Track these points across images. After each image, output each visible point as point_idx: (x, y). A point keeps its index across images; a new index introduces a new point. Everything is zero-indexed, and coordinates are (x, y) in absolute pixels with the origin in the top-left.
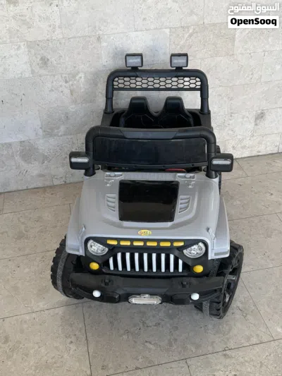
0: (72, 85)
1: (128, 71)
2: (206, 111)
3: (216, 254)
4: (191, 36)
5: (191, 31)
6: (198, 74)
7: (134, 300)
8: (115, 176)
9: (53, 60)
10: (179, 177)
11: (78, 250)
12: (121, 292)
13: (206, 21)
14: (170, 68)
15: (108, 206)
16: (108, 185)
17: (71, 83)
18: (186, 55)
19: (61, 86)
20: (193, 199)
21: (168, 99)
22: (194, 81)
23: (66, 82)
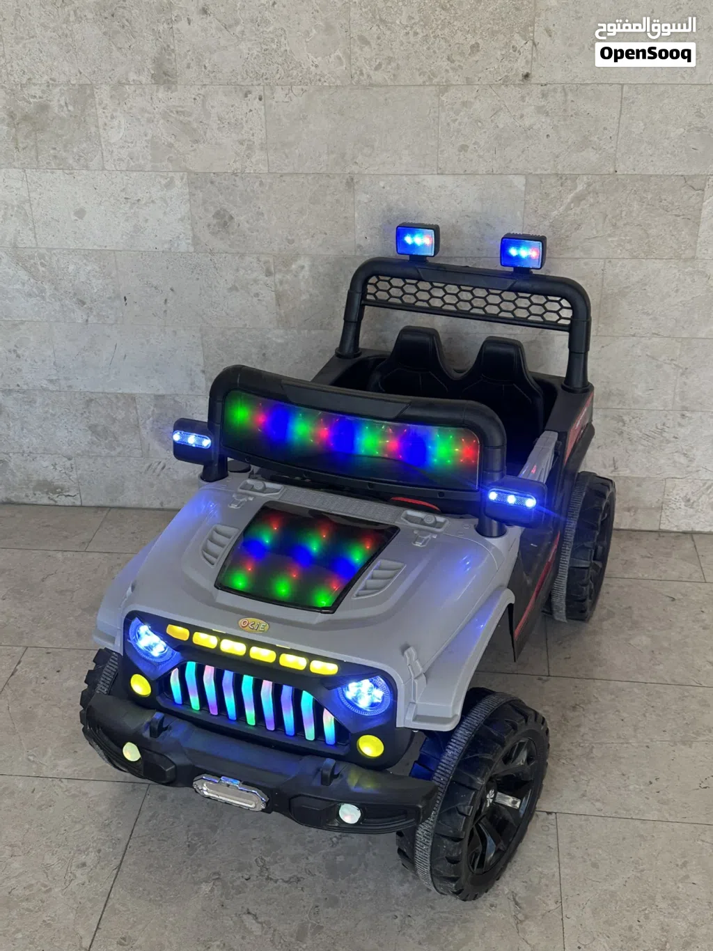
0: (281, 282)
1: (402, 264)
2: (578, 384)
3: (417, 718)
4: (579, 199)
5: (580, 188)
6: (568, 291)
7: (206, 788)
8: (264, 490)
9: (242, 219)
10: (407, 518)
11: (112, 640)
12: (179, 760)
13: (621, 168)
14: (500, 268)
15: (206, 550)
16: (234, 506)
17: (278, 276)
18: (542, 240)
19: (256, 281)
20: (406, 573)
21: (491, 341)
22: (556, 307)
23: (269, 273)
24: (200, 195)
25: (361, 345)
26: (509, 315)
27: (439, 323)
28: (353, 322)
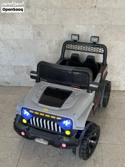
0: (50, 45)
1: (72, 41)
2: (105, 64)
5: (105, 27)
6: (103, 47)
7: (37, 140)
8: (47, 84)
10: (74, 90)
12: (32, 135)
13: (113, 24)
14: (90, 42)
15: (37, 96)
16: (42, 87)
17: (49, 44)
18: (98, 37)
19: (45, 45)
20: (74, 100)
21: (89, 56)
22: (101, 50)
23: (47, 43)
24: (35, 29)
25: (65, 57)
26: (92, 51)
27: (79, 53)
28: (63, 53)
